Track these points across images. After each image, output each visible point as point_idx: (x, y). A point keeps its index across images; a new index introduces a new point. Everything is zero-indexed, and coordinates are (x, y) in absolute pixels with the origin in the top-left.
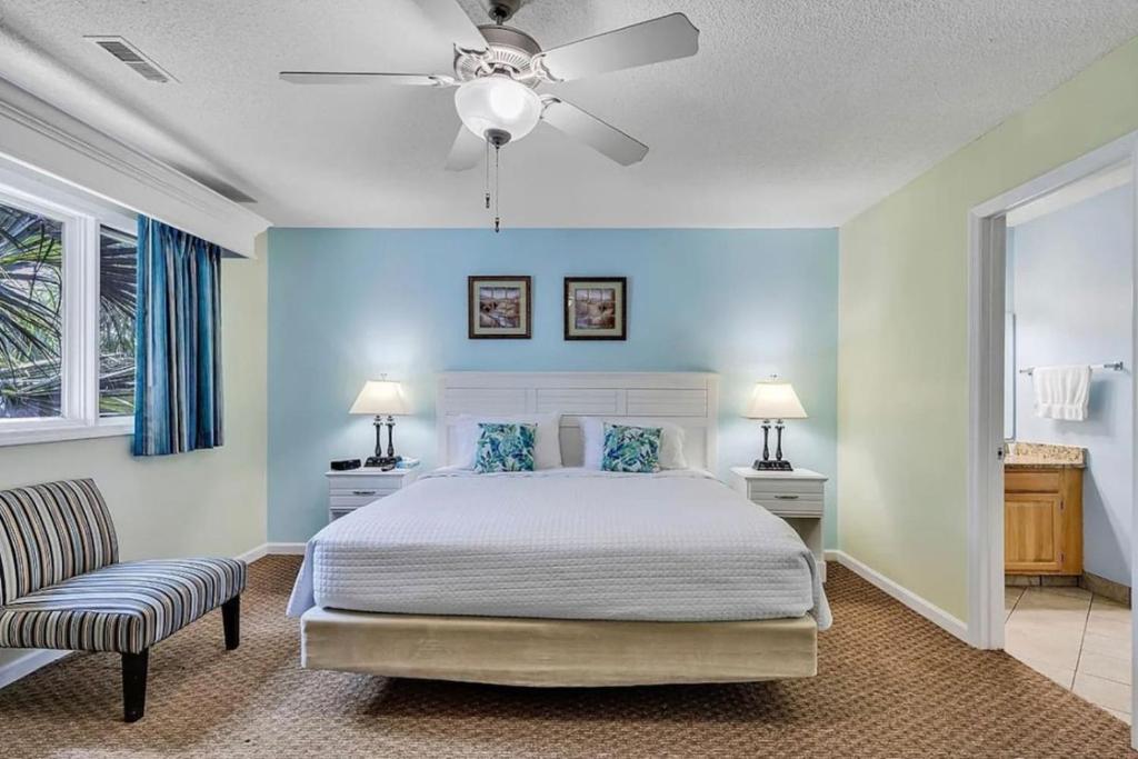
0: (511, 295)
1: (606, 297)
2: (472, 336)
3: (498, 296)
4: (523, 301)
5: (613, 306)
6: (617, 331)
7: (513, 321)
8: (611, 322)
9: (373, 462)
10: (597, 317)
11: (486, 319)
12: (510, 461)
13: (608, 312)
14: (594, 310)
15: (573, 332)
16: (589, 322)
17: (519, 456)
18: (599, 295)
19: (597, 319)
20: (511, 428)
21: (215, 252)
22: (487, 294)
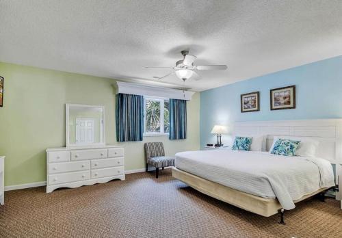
0: (253, 98)
1: (287, 94)
2: (242, 111)
3: (249, 99)
4: (257, 100)
5: (289, 96)
6: (291, 105)
7: (254, 106)
8: (289, 103)
9: (216, 145)
10: (282, 101)
11: (246, 106)
12: (240, 147)
13: (287, 99)
14: (281, 99)
15: (274, 107)
16: (280, 104)
17: (243, 146)
18: (283, 93)
19: (282, 102)
20: (243, 138)
21: (185, 101)
22: (246, 99)
